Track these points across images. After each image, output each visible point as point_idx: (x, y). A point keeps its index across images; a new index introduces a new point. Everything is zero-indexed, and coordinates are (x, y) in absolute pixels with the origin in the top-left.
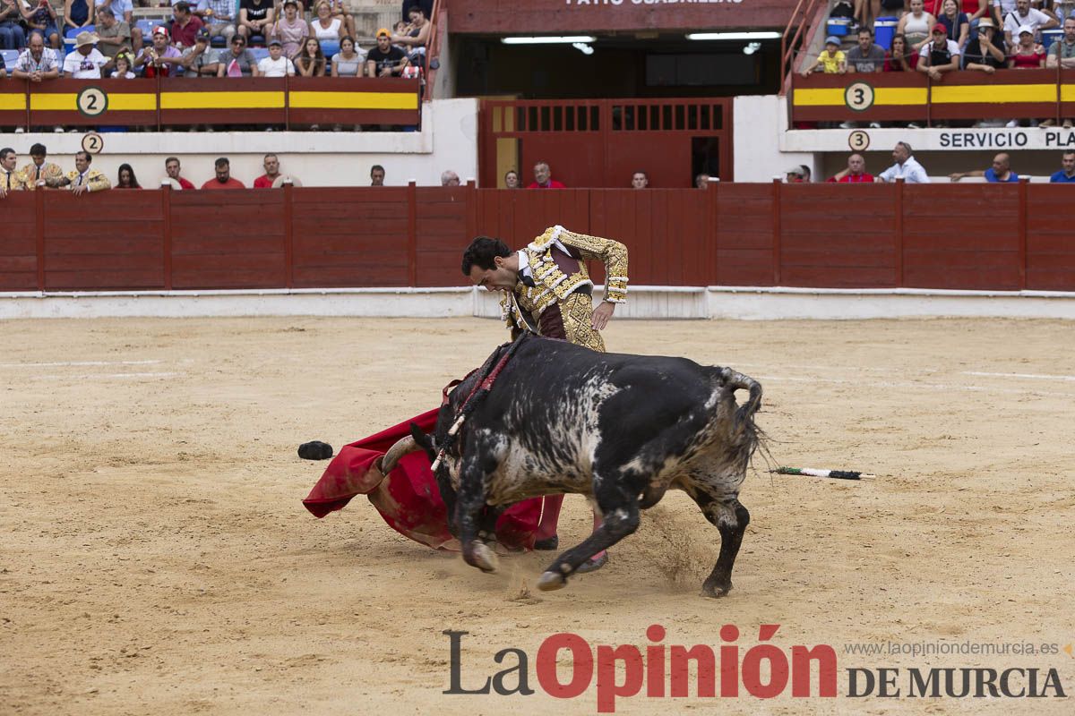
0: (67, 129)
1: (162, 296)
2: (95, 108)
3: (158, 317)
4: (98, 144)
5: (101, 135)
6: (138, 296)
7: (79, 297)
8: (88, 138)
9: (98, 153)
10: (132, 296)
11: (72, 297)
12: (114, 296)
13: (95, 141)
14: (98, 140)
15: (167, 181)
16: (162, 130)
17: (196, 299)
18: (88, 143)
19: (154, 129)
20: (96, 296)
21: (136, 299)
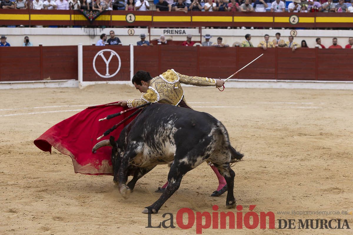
0: (286, 28)
1: (314, 82)
2: (295, 22)
3: (313, 89)
4: (295, 33)
5: (297, 30)
6: (307, 82)
7: (288, 82)
8: (292, 31)
9: (295, 36)
10: (305, 82)
11: (286, 82)
12: (299, 82)
13: (294, 32)
14: (296, 32)
15: (317, 46)
16: (316, 29)
17: (325, 84)
18: (292, 33)
19: (314, 29)
20: (293, 82)
21: (306, 83)
